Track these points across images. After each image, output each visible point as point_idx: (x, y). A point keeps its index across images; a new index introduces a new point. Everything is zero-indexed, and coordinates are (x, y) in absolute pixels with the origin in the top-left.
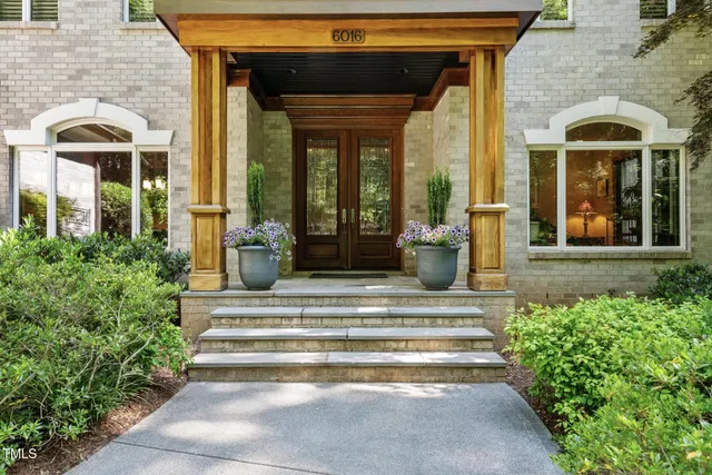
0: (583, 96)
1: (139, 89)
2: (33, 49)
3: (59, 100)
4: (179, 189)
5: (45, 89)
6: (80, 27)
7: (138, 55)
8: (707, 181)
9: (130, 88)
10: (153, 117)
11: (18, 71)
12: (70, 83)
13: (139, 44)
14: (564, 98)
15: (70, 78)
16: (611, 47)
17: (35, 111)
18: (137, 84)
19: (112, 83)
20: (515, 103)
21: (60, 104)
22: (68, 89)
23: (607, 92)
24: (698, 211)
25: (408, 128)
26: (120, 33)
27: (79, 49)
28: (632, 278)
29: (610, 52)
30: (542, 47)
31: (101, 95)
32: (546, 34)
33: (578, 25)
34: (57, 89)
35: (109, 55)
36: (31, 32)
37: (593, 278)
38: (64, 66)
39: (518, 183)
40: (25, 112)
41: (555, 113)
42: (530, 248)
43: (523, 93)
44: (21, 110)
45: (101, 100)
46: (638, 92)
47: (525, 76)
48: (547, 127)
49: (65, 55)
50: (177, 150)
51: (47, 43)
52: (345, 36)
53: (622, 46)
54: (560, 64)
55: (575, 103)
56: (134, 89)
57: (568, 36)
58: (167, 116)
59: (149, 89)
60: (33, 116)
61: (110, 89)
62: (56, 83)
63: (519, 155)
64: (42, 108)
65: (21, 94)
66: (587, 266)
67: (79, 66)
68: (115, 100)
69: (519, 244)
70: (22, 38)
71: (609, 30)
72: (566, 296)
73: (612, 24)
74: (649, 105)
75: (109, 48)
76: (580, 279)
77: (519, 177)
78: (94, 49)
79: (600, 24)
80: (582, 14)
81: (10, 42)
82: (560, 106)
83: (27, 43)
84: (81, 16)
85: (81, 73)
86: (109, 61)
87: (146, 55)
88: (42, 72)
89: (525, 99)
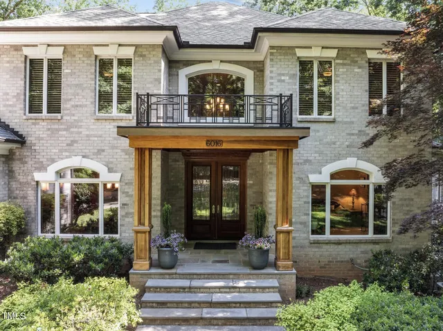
0: (338, 157)
1: (103, 151)
2: (49, 129)
3: (61, 157)
4: (124, 204)
5: (55, 151)
6: (73, 118)
7: (103, 133)
8: (400, 202)
9: (99, 150)
10: (111, 166)
11: (41, 142)
12: (67, 148)
13: (103, 127)
14: (329, 158)
15: (68, 145)
16: (354, 132)
17: (49, 163)
18: (103, 148)
19: (90, 148)
20: (304, 160)
21: (62, 159)
22: (66, 151)
23: (352, 155)
24: (395, 217)
25: (249, 162)
26: (93, 121)
27: (72, 130)
28: (362, 252)
29: (353, 134)
30: (318, 131)
31: (84, 154)
32: (320, 124)
33: (337, 120)
34: (61, 151)
35: (88, 133)
36: (48, 121)
37: (342, 253)
38: (64, 139)
39: (305, 202)
40: (44, 163)
41: (325, 166)
42: (311, 236)
43: (308, 155)
44: (42, 162)
45: (84, 157)
46: (367, 155)
47: (309, 146)
48: (320, 173)
49: (65, 133)
50: (124, 184)
51: (56, 127)
52: (213, 143)
53: (359, 131)
54: (327, 140)
55: (335, 161)
56: (100, 151)
57: (332, 125)
58: (118, 165)
59: (108, 151)
60: (48, 165)
61: (88, 151)
62: (60, 148)
63: (306, 188)
64: (53, 161)
65: (43, 154)
66: (340, 246)
67: (72, 139)
68: (92, 157)
69: (305, 235)
70: (43, 124)
71: (353, 123)
72: (328, 262)
73: (353, 120)
74: (372, 162)
75: (88, 129)
76: (336, 253)
77: (305, 200)
78: (80, 130)
79: (349, 120)
80: (339, 114)
81: (37, 126)
82: (327, 162)
83: (45, 127)
84: (73, 112)
85: (73, 142)
86: (88, 136)
87: (108, 133)
88: (53, 142)
89: (309, 158)
